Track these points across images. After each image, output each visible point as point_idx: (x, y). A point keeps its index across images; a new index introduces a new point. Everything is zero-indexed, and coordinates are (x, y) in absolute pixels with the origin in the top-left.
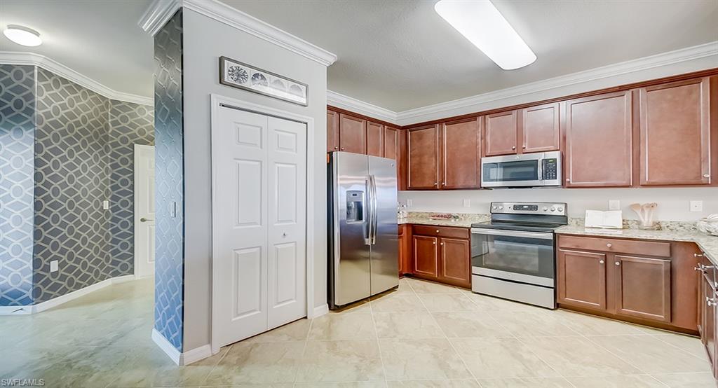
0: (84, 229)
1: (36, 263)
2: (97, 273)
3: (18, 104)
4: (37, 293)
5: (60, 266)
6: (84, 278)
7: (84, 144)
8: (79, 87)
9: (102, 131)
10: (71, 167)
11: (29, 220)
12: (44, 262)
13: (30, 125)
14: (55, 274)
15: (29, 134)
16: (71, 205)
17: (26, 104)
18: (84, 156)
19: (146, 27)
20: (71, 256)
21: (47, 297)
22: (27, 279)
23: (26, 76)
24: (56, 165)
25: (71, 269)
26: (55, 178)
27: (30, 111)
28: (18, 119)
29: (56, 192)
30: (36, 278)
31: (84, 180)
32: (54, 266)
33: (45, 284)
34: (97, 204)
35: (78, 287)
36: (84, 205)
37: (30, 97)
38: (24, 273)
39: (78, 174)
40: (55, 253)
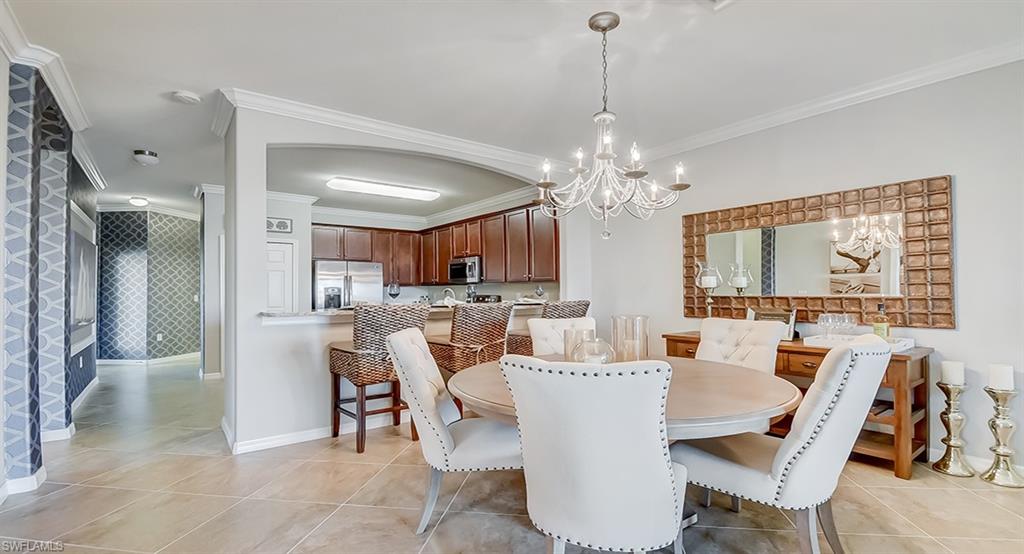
0: (180, 314)
1: (149, 334)
2: (189, 346)
3: (139, 235)
4: (149, 352)
5: (164, 338)
6: (180, 348)
7: (180, 256)
8: (176, 218)
9: (193, 245)
10: (171, 272)
11: (144, 307)
12: (153, 334)
13: (145, 248)
14: (160, 342)
15: (144, 253)
16: (171, 298)
17: (143, 235)
18: (180, 264)
19: (195, 195)
20: (171, 332)
21: (155, 357)
22: (144, 344)
23: (143, 217)
24: (160, 272)
25: (171, 341)
26: (160, 280)
27: (145, 240)
28: (139, 244)
29: (160, 289)
30: (149, 343)
31: (180, 281)
32: (160, 337)
33: (154, 348)
34: (189, 297)
35: (175, 353)
36: (180, 298)
37: (145, 230)
38: (142, 340)
39: (175, 277)
40: (159, 329)
